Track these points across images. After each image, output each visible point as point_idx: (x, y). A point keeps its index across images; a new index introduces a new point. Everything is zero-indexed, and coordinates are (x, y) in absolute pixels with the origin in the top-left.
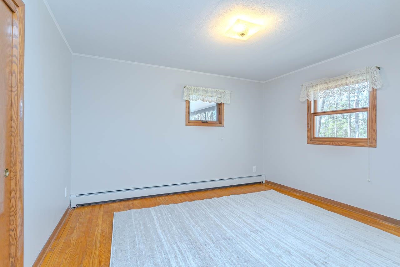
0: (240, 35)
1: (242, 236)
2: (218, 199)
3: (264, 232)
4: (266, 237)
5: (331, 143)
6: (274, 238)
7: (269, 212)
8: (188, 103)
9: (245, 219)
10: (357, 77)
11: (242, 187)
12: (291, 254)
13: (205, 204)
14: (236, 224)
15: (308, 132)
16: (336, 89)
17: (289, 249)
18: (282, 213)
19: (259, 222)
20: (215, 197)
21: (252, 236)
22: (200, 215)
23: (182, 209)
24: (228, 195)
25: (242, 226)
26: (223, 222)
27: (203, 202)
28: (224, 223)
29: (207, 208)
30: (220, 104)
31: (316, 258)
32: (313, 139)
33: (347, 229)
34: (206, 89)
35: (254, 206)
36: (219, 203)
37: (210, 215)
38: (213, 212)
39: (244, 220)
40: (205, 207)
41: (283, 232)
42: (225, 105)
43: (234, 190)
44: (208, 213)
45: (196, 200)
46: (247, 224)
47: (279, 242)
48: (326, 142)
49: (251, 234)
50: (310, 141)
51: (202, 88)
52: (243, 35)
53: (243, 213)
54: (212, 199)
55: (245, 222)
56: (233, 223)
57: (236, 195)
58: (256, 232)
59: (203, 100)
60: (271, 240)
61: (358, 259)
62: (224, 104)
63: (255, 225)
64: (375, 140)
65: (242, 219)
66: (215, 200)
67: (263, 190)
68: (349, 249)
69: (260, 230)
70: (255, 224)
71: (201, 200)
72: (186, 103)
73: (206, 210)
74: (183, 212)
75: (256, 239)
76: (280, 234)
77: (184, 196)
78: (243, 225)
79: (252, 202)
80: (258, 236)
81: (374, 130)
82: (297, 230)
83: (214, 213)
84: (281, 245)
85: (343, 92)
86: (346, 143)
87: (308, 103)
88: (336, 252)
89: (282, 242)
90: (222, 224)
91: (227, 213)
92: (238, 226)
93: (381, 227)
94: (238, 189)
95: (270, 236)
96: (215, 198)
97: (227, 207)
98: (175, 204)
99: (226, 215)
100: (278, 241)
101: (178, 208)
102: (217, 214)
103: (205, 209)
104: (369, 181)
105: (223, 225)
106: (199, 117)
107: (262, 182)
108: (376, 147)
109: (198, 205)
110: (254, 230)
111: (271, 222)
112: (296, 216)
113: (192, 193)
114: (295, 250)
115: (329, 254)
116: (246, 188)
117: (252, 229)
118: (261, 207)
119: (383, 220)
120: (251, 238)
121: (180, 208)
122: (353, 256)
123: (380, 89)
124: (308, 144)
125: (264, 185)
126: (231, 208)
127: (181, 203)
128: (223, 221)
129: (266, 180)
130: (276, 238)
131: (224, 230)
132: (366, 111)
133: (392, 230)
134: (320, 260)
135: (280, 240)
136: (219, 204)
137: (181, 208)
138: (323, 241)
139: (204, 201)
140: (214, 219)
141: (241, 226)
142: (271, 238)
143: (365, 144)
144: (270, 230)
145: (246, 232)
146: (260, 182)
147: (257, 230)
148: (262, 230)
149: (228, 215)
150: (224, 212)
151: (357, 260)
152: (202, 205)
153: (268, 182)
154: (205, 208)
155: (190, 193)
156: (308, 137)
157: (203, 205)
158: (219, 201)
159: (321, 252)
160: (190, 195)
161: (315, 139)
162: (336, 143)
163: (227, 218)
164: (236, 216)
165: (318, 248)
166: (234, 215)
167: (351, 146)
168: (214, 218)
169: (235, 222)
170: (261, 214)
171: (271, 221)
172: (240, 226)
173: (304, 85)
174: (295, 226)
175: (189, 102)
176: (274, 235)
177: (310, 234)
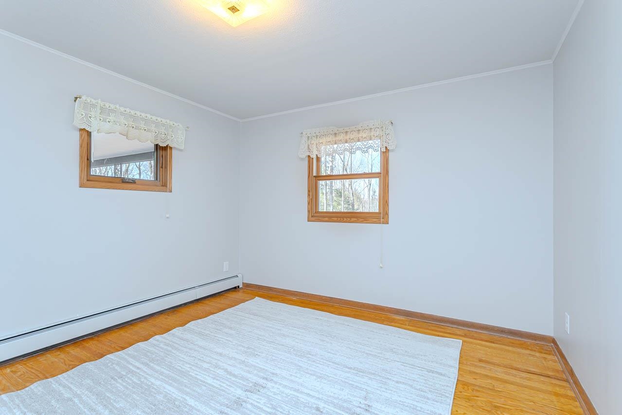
0: (229, 9)
1: (231, 409)
2: (164, 338)
3: (269, 385)
4: (275, 394)
5: (339, 219)
6: (288, 391)
7: (265, 340)
8: (85, 134)
9: (230, 369)
10: (359, 133)
11: (206, 302)
12: (322, 412)
13: (134, 357)
14: (213, 384)
15: (309, 203)
16: (358, 143)
17: (316, 402)
18: (284, 335)
19: (255, 366)
20: (156, 334)
21: (251, 401)
22: (127, 388)
23: (72, 386)
24: (183, 324)
25: (227, 385)
26: (185, 389)
27: (129, 355)
28: (188, 390)
29: (141, 366)
30: (165, 148)
31: (354, 403)
32: (315, 215)
33: (369, 338)
34: (133, 112)
35: (237, 335)
36: (168, 345)
37: (153, 380)
38: (157, 372)
39: (226, 370)
40: (137, 364)
41: (296, 373)
42: (173, 151)
43: (192, 310)
44: (145, 378)
45: (110, 353)
46: (235, 376)
47: (298, 395)
48: (333, 218)
49: (248, 398)
50: (312, 216)
51: (122, 109)
52: (233, 9)
53: (221, 354)
54: (149, 340)
55: (230, 374)
56: (207, 383)
57: (199, 321)
58: (255, 388)
59: (127, 136)
60: (284, 395)
61: (397, 382)
62: (171, 148)
63: (249, 376)
64: (386, 214)
65: (223, 369)
66: (158, 341)
67: (243, 301)
68: (383, 370)
69: (261, 381)
70: (249, 372)
71: (123, 348)
72: (81, 135)
73: (138, 371)
74: (79, 396)
75: (258, 405)
76: (293, 378)
77: (74, 351)
78: (227, 383)
79: (231, 328)
80: (261, 395)
81: (386, 202)
82: (314, 361)
83: (162, 373)
84: (303, 400)
85: (354, 150)
86: (356, 219)
87: (309, 162)
88: (372, 380)
89: (302, 393)
90: (185, 396)
91: (189, 364)
92: (217, 388)
93: (396, 324)
94: (199, 307)
95: (282, 389)
96: (157, 337)
97: (185, 350)
98: (50, 380)
99: (189, 369)
100: (295, 393)
101: (61, 388)
102: (168, 372)
103: (138, 368)
104: (381, 268)
105: (187, 398)
106: (109, 171)
107: (238, 287)
108: (388, 224)
109: (118, 364)
110: (251, 385)
111: (274, 358)
112: (305, 336)
113: (96, 338)
114: (325, 402)
115: (366, 387)
116: (213, 303)
117: (246, 386)
118: (250, 334)
119: (395, 314)
120: (249, 406)
121: (64, 386)
122: (390, 379)
123: (393, 150)
124: (308, 221)
125: (241, 291)
126: (195, 350)
127: (70, 373)
128: (185, 386)
129: (245, 282)
130: (291, 388)
131: (193, 407)
132: (378, 177)
133: (406, 325)
134: (360, 405)
135: (297, 391)
136: (170, 349)
137: (70, 385)
138: (350, 368)
139: (130, 350)
140: (164, 388)
141: (224, 385)
142: (283, 393)
143: (377, 220)
144: (276, 374)
145: (237, 396)
146: (235, 288)
147: (256, 384)
148: (265, 381)
149: (193, 368)
150: (183, 365)
151: (397, 385)
152: (128, 362)
153: (247, 286)
154: (135, 366)
155: (92, 339)
156: (309, 211)
157: (131, 360)
158: (167, 342)
159: (356, 388)
160: (92, 344)
161: (318, 214)
162: (345, 219)
163: (191, 376)
164: (209, 365)
165: (351, 382)
166: (206, 365)
167: (362, 222)
168: (165, 385)
169: (210, 381)
170: (253, 347)
171: (273, 356)
172: (221, 386)
173: (304, 133)
174: (310, 354)
175: (89, 134)
176: (286, 384)
177: (333, 363)
